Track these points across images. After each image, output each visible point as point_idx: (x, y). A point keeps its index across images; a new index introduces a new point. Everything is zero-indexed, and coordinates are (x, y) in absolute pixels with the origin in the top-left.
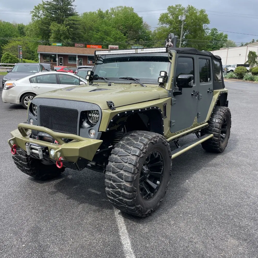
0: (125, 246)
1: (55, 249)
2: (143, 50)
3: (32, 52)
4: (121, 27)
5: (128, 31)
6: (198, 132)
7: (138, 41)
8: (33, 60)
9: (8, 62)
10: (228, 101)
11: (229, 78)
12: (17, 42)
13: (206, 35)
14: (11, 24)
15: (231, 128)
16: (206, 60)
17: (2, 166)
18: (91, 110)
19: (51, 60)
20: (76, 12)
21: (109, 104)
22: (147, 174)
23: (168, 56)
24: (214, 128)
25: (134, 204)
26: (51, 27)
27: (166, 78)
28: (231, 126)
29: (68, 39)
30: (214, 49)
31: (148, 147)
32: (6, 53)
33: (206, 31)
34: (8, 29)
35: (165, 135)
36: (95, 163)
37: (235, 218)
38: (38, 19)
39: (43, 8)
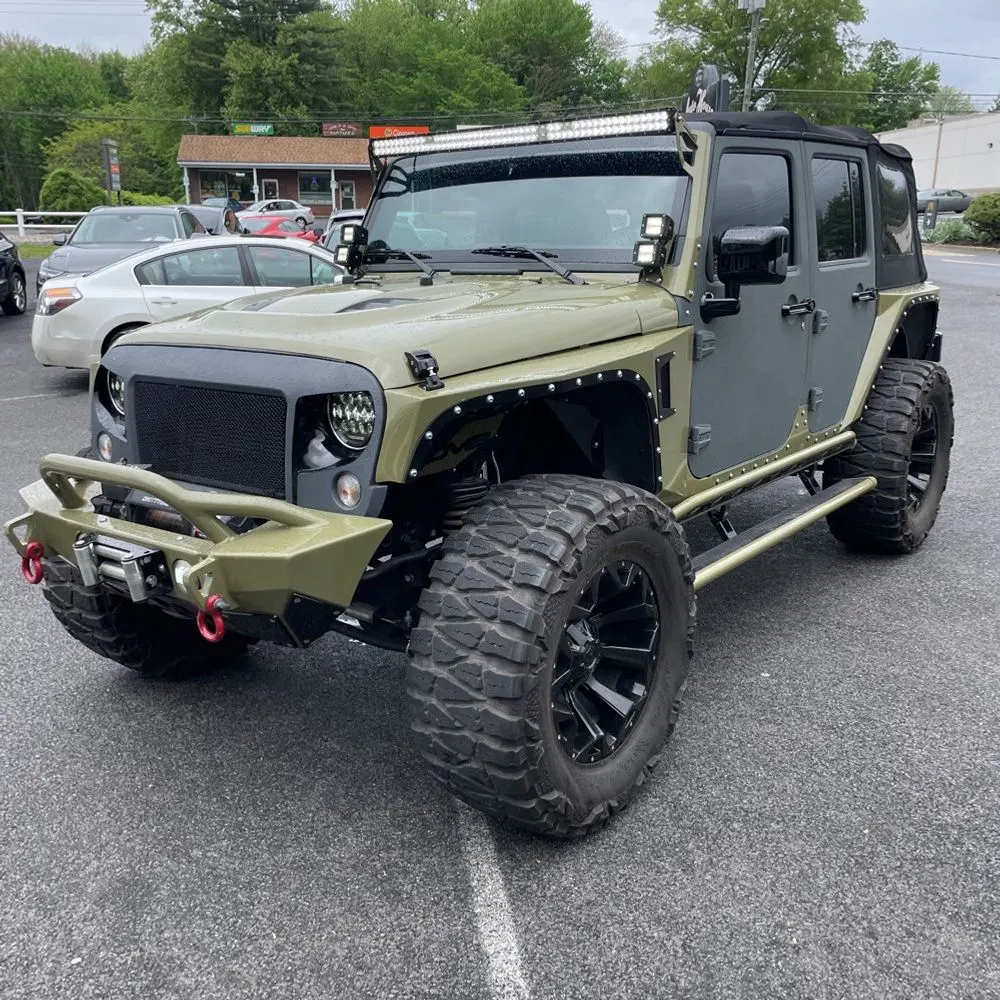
0: (495, 963)
1: (204, 979)
2: (570, 128)
3: (159, 163)
4: (503, 49)
5: (532, 63)
6: (812, 469)
7: (575, 104)
8: (162, 194)
9: (67, 206)
10: (940, 338)
11: (946, 242)
12: (101, 126)
13: (851, 67)
14: (74, 54)
15: (952, 449)
16: (845, 163)
17: (18, 623)
18: (342, 393)
19: (230, 194)
21: (415, 362)
22: (587, 658)
23: (676, 150)
25: (533, 788)
26: (230, 61)
27: (668, 244)
28: (952, 440)
29: (295, 105)
30: (883, 124)
31: (587, 547)
32: (56, 171)
33: (851, 55)
34: (64, 75)
35: (667, 487)
36: (372, 613)
37: (969, 839)
38: (176, 29)
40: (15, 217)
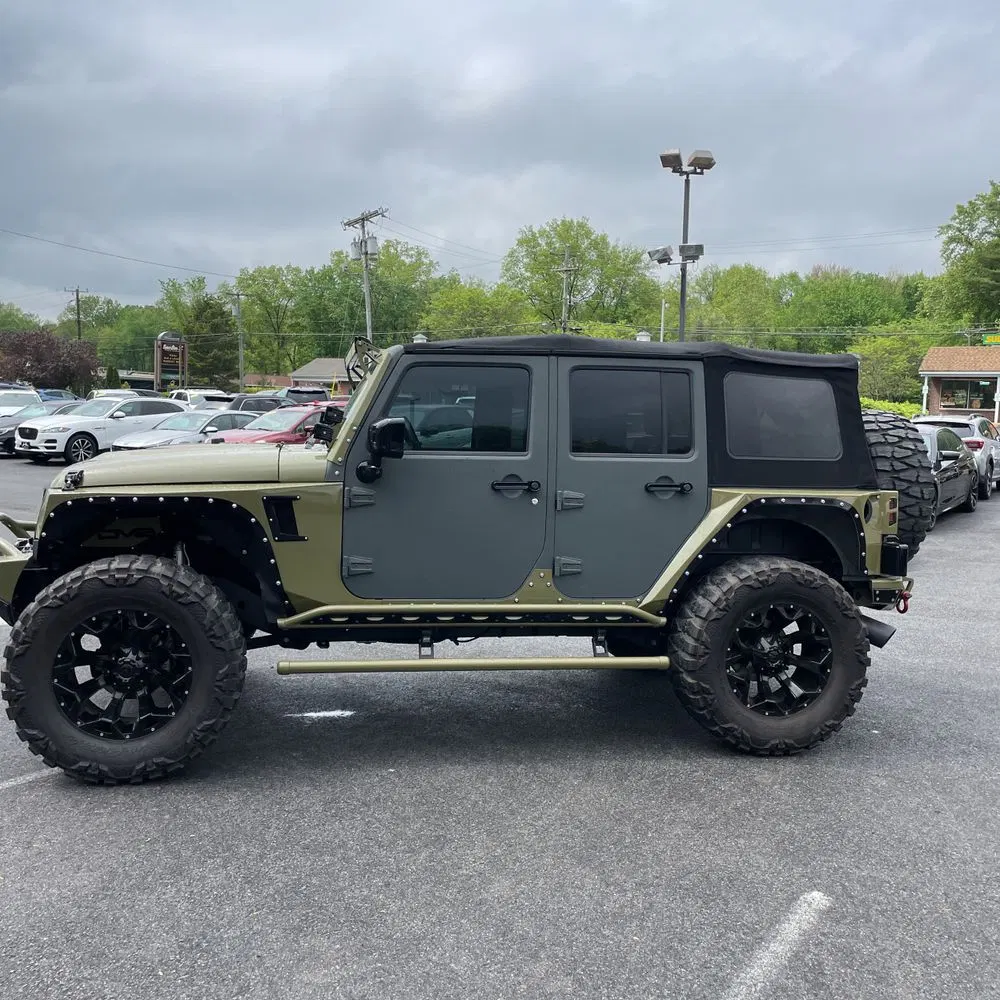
19: (971, 402)
34: (862, 298)
38: (966, 249)
39: (991, 206)
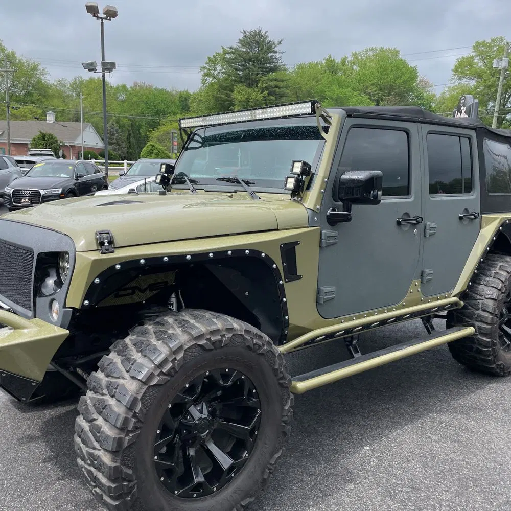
2: (266, 112)
4: (370, 88)
5: (384, 96)
14: (168, 91)
16: (458, 138)
20: (283, 64)
21: (98, 236)
23: (317, 125)
24: (480, 312)
26: (235, 95)
31: (184, 357)
32: (149, 144)
34: (162, 101)
38: (212, 80)
39: (224, 59)
40: (123, 163)
